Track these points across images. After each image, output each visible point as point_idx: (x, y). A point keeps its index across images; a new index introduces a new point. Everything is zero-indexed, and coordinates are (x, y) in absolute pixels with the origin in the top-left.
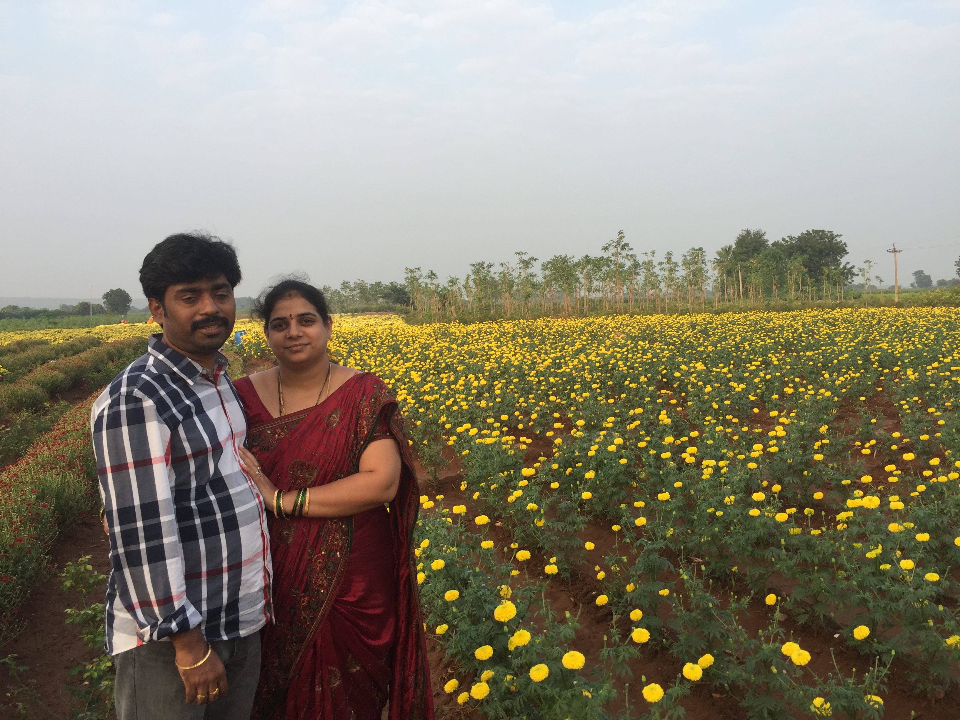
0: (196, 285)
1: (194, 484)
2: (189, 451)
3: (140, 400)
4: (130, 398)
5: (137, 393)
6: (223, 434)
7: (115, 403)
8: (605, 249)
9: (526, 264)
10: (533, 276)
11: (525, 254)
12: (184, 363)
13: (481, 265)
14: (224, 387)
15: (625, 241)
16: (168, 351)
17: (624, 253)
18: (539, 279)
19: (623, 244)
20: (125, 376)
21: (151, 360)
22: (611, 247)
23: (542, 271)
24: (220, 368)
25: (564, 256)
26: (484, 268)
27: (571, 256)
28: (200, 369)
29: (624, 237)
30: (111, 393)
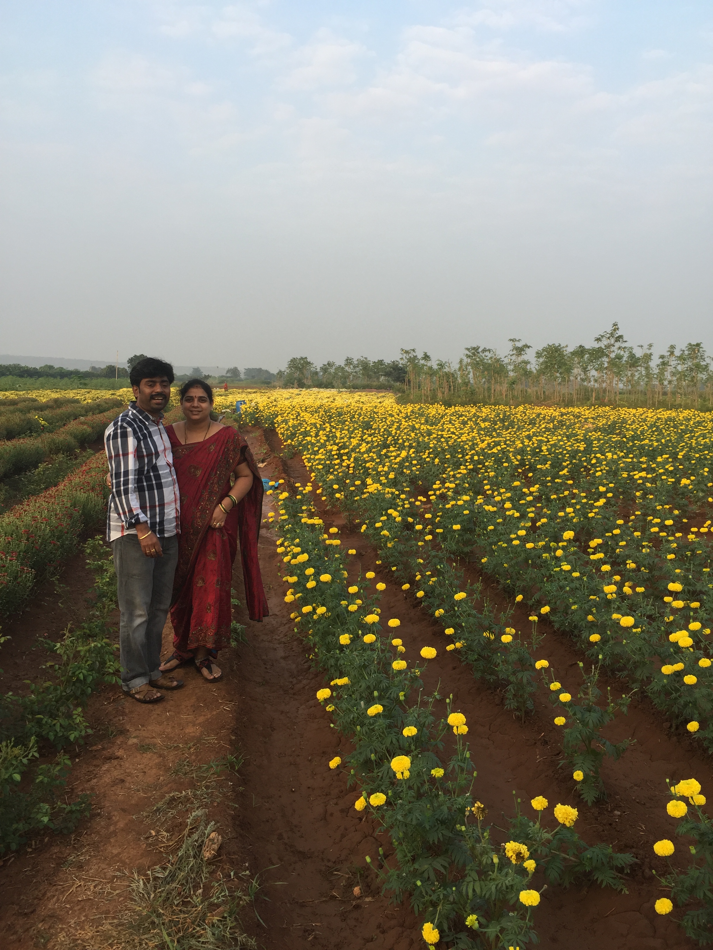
0: (154, 379)
1: (146, 468)
2: (145, 454)
3: (126, 428)
4: (122, 427)
5: (125, 425)
6: (160, 448)
7: (116, 429)
8: (598, 340)
9: (520, 351)
10: (527, 363)
11: (519, 341)
12: (144, 415)
13: (476, 349)
14: (161, 427)
15: (619, 333)
16: (138, 409)
17: (617, 345)
18: (534, 366)
19: (617, 335)
20: (120, 418)
21: (130, 413)
22: (604, 339)
23: (536, 359)
24: (160, 419)
25: (557, 345)
26: (478, 353)
27: (564, 345)
28: (151, 417)
29: (618, 329)
30: (114, 425)
